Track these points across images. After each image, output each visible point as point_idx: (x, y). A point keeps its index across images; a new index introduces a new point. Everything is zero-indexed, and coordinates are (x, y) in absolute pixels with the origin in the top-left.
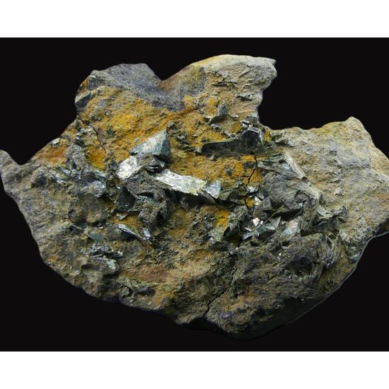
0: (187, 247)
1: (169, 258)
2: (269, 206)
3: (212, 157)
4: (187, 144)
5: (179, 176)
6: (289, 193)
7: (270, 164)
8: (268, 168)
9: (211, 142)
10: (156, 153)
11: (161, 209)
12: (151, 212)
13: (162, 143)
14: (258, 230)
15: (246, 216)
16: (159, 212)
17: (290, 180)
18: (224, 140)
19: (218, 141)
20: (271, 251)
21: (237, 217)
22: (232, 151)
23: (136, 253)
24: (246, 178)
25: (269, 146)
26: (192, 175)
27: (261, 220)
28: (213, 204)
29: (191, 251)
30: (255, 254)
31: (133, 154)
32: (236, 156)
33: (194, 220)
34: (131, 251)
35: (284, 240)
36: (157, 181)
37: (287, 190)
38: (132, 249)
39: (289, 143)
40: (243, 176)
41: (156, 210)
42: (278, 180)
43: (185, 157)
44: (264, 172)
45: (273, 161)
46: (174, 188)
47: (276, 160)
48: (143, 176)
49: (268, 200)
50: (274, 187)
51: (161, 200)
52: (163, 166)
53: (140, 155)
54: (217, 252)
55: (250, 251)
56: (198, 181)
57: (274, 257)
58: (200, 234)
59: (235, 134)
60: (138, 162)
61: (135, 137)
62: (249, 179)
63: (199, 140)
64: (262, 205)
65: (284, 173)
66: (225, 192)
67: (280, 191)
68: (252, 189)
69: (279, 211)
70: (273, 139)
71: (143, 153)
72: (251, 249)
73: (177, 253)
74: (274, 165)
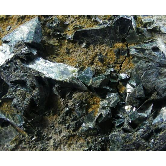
0: (60, 132)
1: (42, 143)
2: (142, 93)
3: (84, 45)
4: (59, 31)
5: (52, 63)
6: (162, 80)
7: (143, 51)
8: (140, 55)
9: (83, 29)
10: (28, 41)
11: (34, 96)
12: (24, 99)
13: (33, 31)
14: (130, 117)
15: (118, 103)
16: (32, 99)
17: (163, 67)
18: (96, 27)
19: (89, 28)
20: (143, 138)
21: (109, 103)
22: (104, 38)
23: (10, 138)
24: (118, 65)
25: (141, 33)
26: (63, 62)
27: (133, 107)
28: (85, 91)
29: (63, 137)
30: (127, 140)
31: (6, 42)
32: (107, 43)
33: (67, 106)
34: (6, 136)
35: (157, 127)
36: (30, 69)
37: (160, 77)
38: (6, 134)
39: (162, 29)
40: (115, 63)
41: (29, 97)
42: (151, 67)
43: (57, 44)
44: (135, 59)
45: (146, 48)
46: (47, 76)
47: (149, 46)
48: (16, 64)
49: (141, 87)
50: (147, 75)
51: (34, 87)
52: (35, 53)
53: (13, 43)
54: (89, 137)
55: (123, 138)
56: (71, 69)
57: (146, 144)
58: (73, 120)
59: (106, 21)
60: (10, 50)
61: (7, 26)
62: (121, 66)
63: (71, 27)
64: (134, 93)
65: (157, 60)
66: (97, 79)
67: (152, 78)
68: (123, 76)
69: (152, 98)
70: (145, 26)
71: (15, 41)
72: (124, 135)
73: (51, 138)
74: (147, 52)
